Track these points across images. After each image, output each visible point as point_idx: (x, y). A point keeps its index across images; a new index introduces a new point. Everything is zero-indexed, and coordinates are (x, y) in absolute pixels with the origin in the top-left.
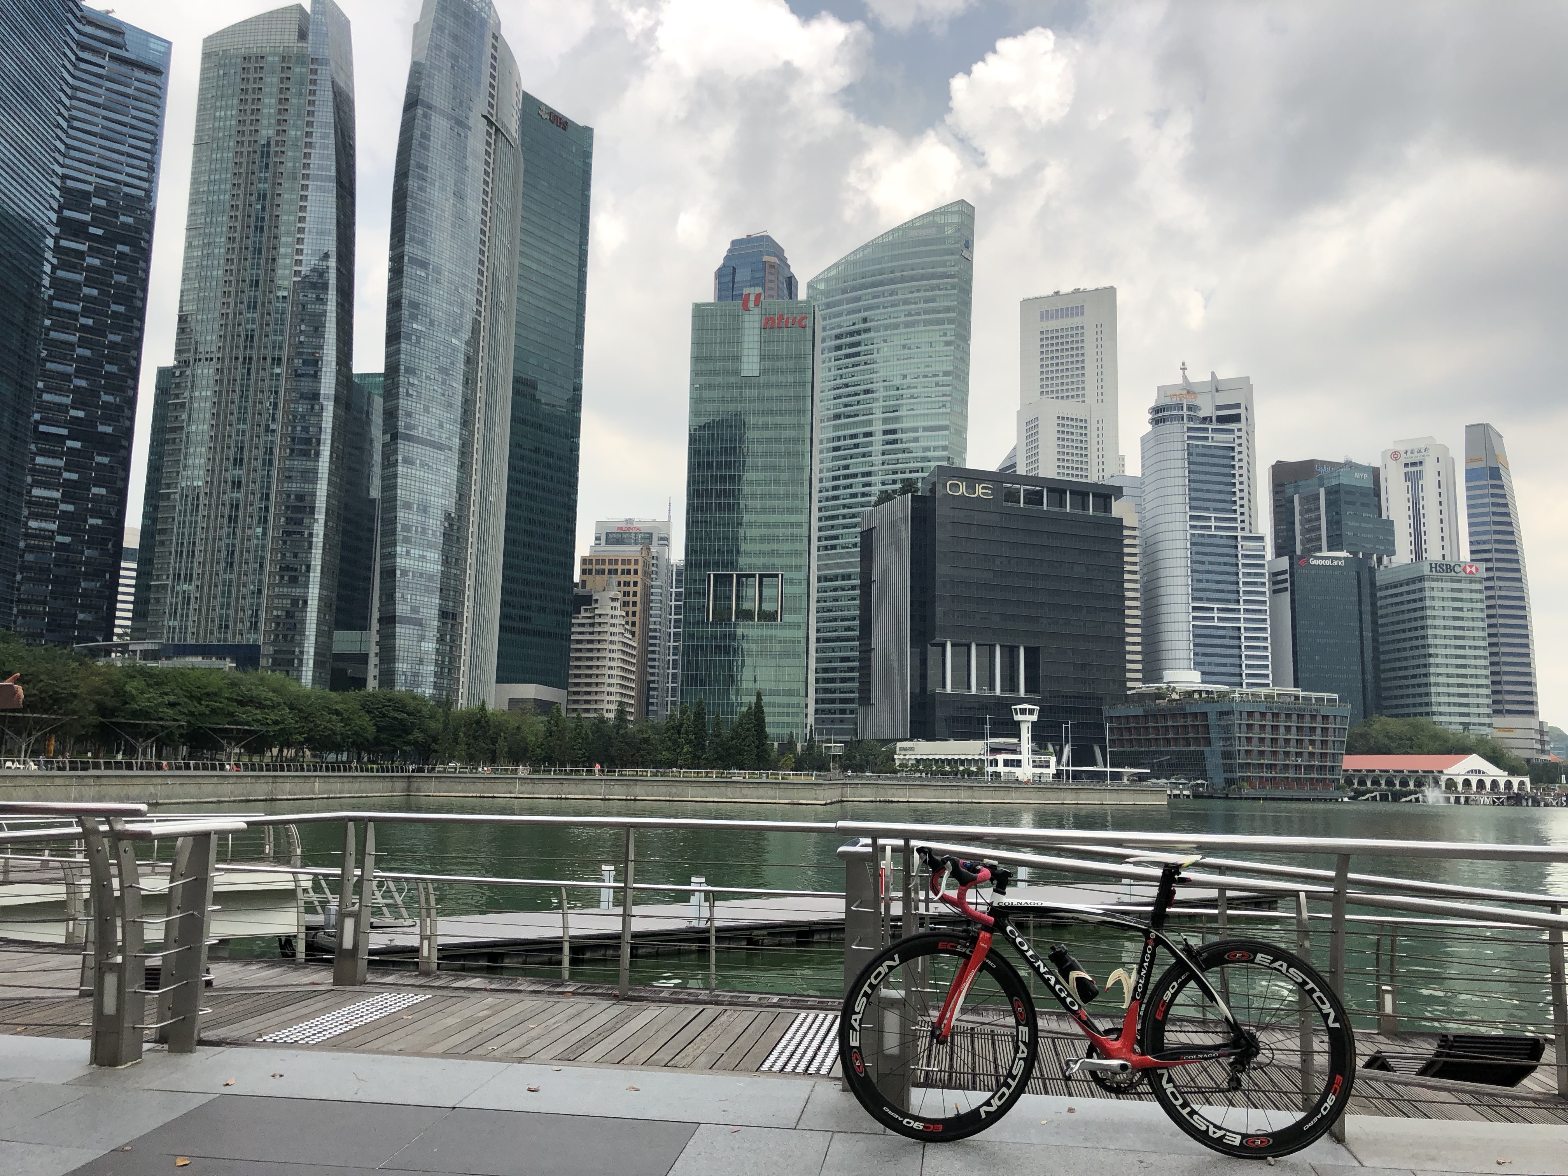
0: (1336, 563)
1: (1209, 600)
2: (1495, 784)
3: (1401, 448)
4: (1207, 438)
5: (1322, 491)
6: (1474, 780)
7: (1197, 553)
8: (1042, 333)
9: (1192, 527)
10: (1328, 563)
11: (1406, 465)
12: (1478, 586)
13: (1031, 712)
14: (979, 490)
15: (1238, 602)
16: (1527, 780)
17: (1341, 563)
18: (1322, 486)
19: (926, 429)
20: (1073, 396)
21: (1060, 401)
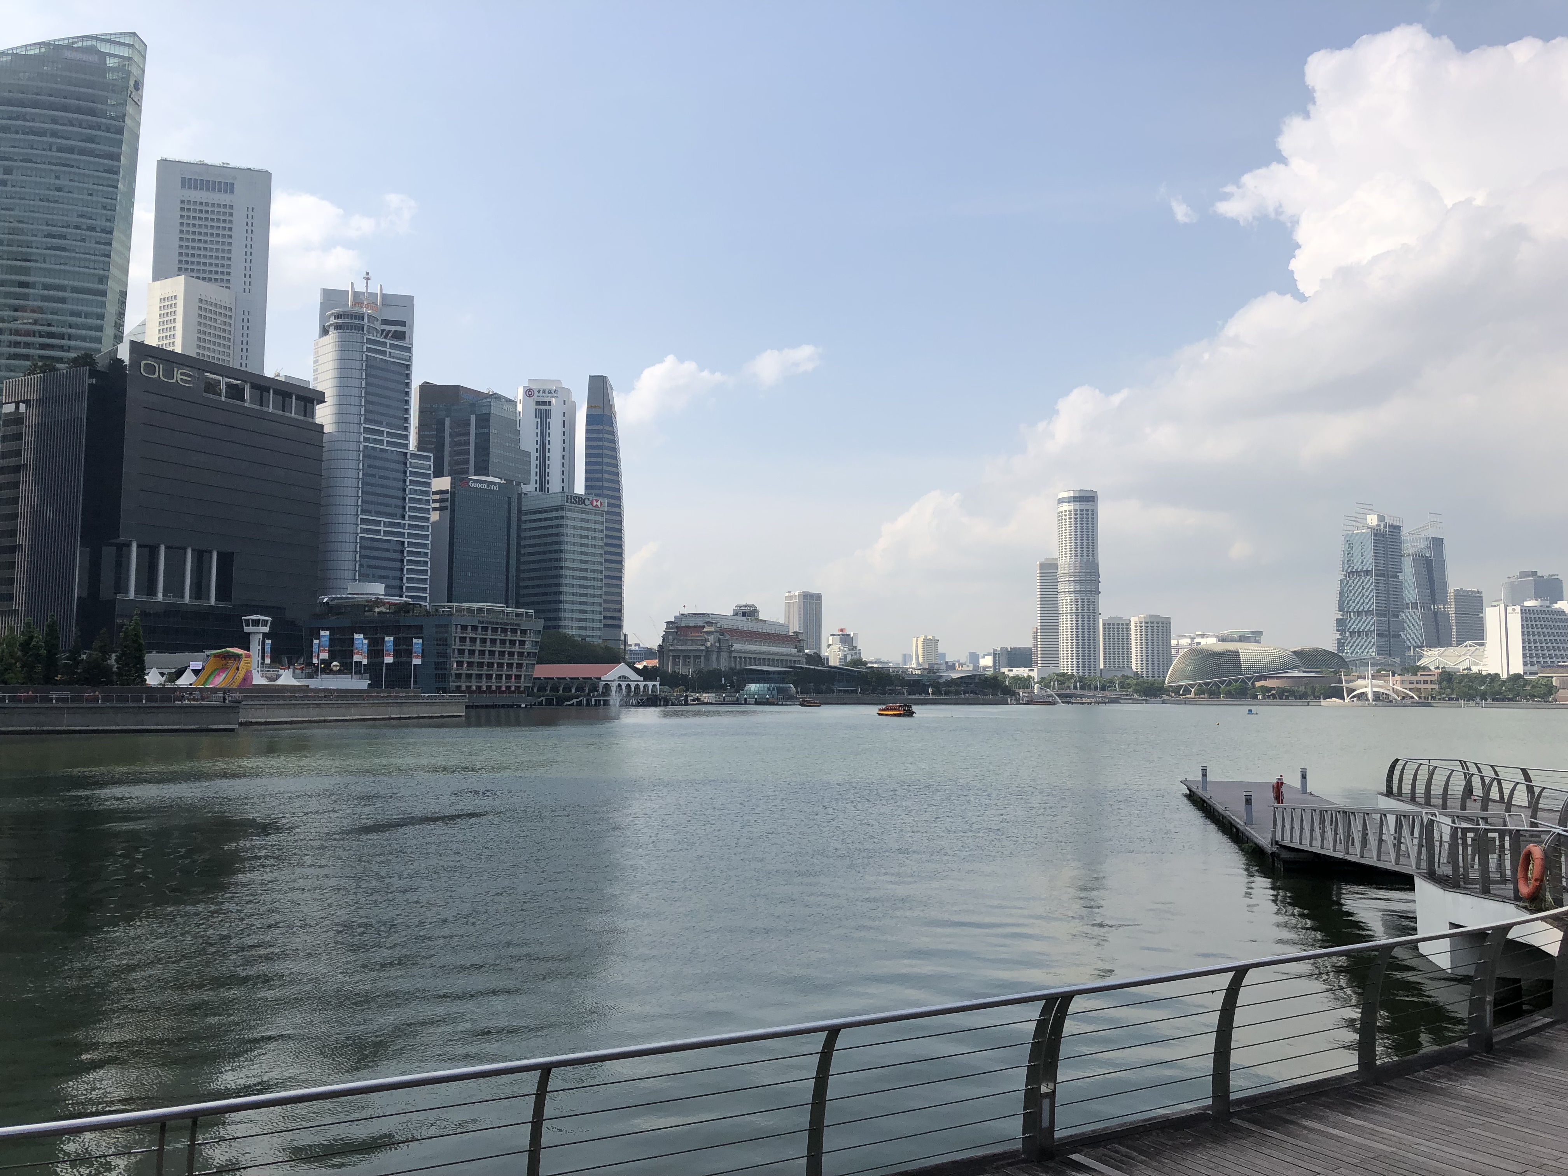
0: (491, 487)
1: (378, 513)
2: (637, 687)
3: (534, 387)
4: (384, 353)
5: (473, 418)
6: (624, 684)
7: (369, 466)
8: (182, 202)
9: (366, 439)
10: (485, 486)
11: (537, 403)
12: (600, 519)
13: (265, 623)
14: (178, 376)
15: (403, 517)
16: (658, 684)
17: (496, 488)
18: (473, 412)
19: (75, 290)
20: (216, 280)
21: (201, 282)
